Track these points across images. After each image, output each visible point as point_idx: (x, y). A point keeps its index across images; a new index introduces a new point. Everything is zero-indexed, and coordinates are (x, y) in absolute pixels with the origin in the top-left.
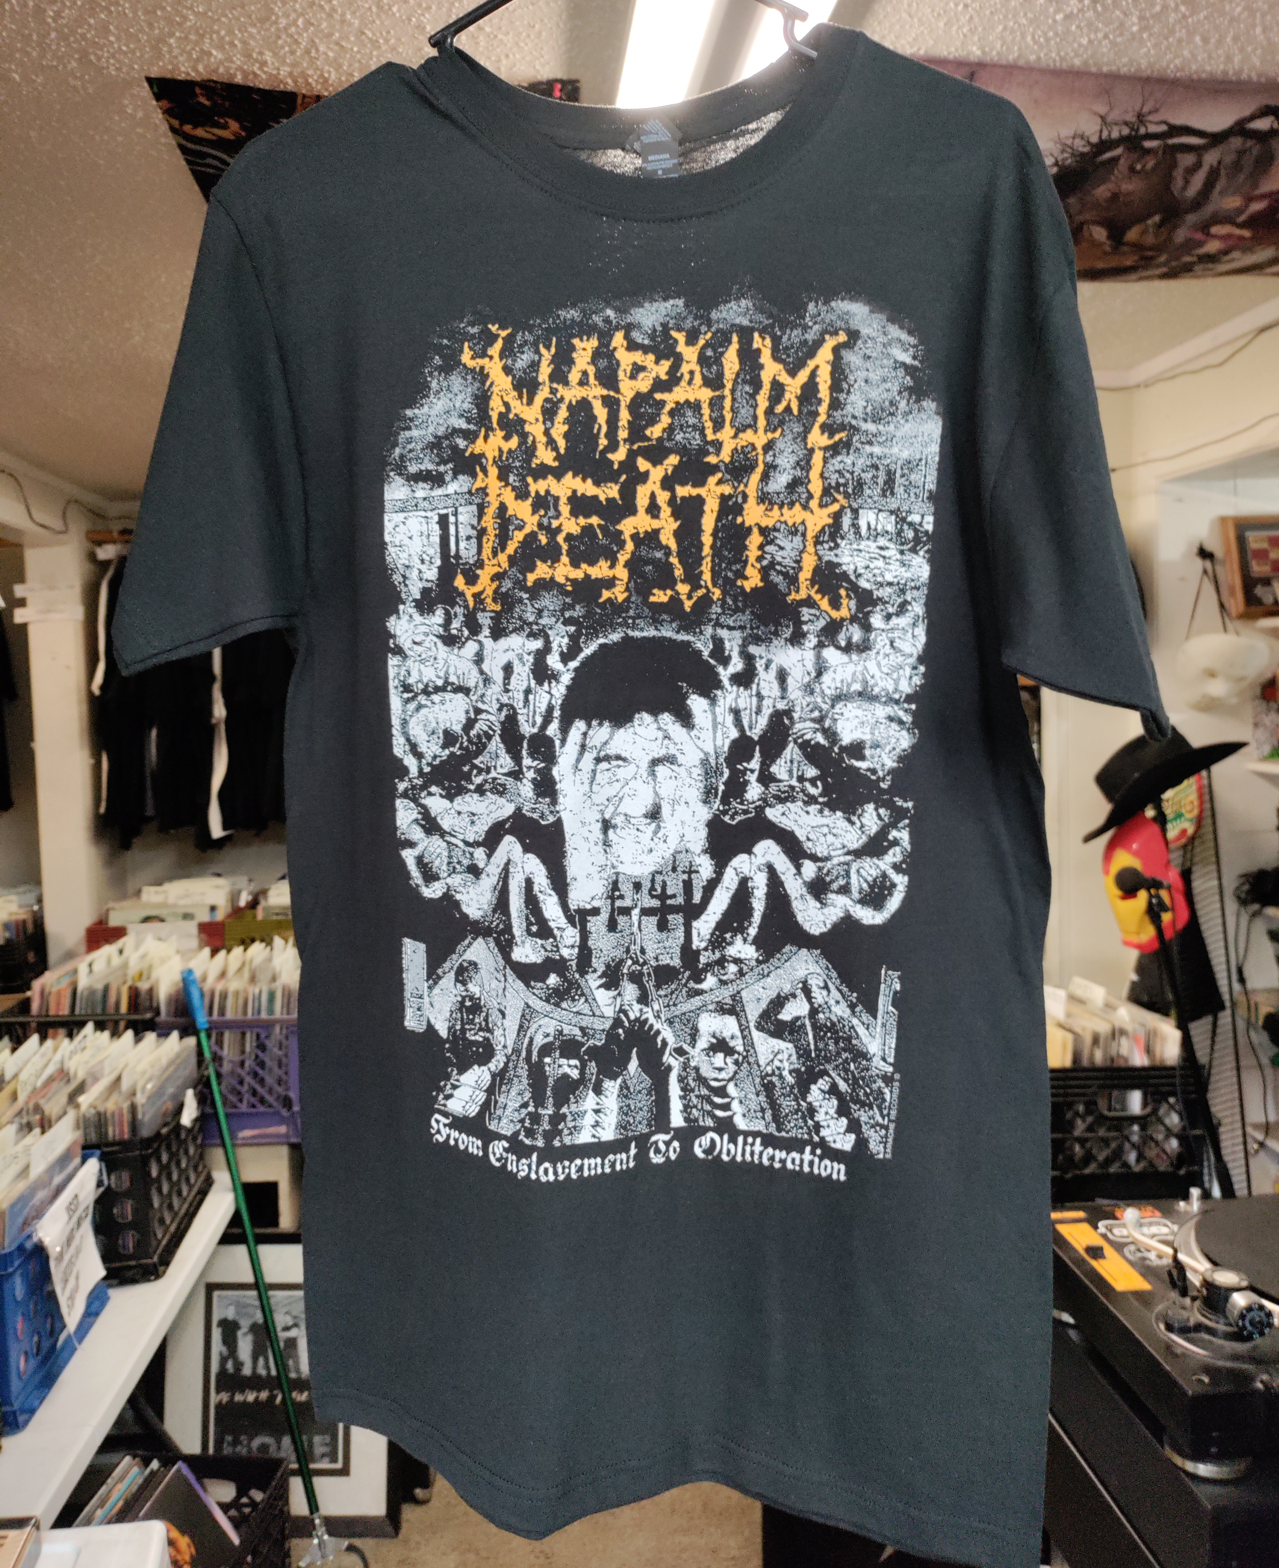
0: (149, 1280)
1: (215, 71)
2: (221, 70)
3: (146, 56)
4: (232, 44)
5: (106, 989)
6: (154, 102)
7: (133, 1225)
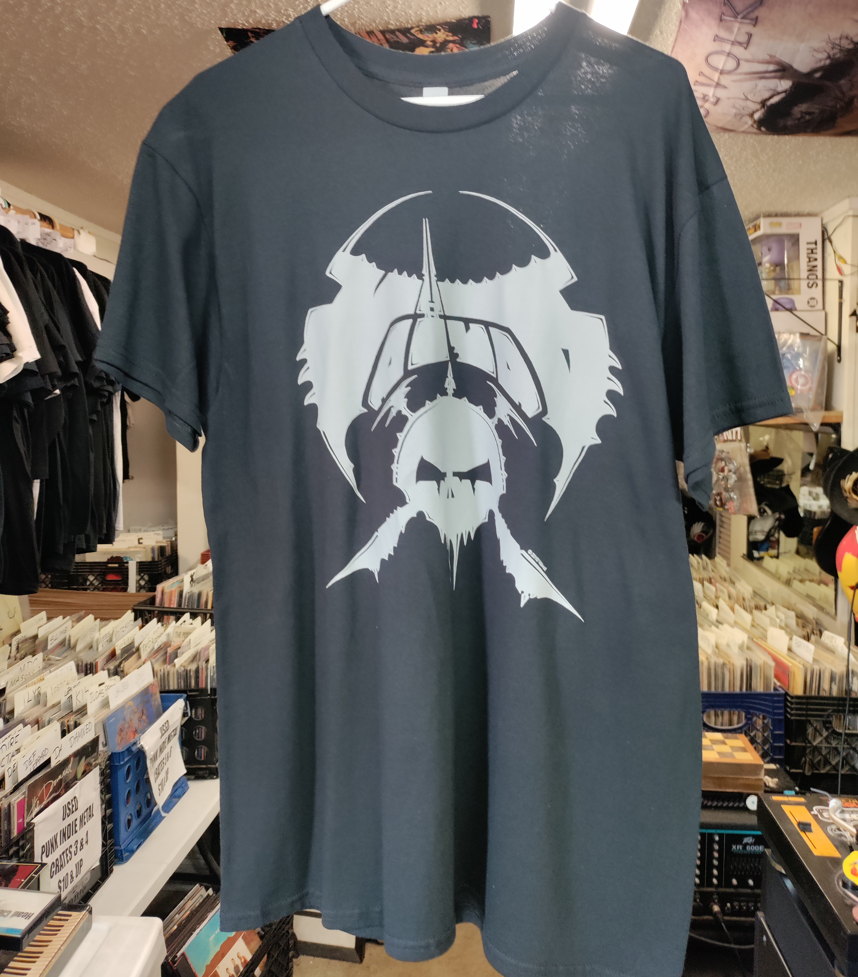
0: (213, 778)
1: (260, 22)
2: (263, 21)
3: (218, 15)
4: (269, 6)
5: (200, 595)
6: (225, 43)
7: (203, 743)
